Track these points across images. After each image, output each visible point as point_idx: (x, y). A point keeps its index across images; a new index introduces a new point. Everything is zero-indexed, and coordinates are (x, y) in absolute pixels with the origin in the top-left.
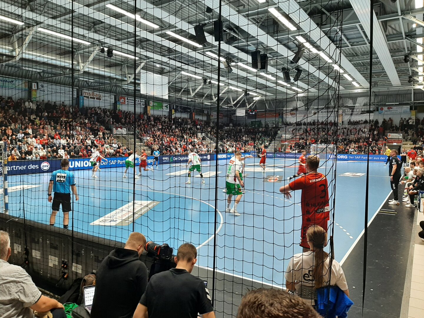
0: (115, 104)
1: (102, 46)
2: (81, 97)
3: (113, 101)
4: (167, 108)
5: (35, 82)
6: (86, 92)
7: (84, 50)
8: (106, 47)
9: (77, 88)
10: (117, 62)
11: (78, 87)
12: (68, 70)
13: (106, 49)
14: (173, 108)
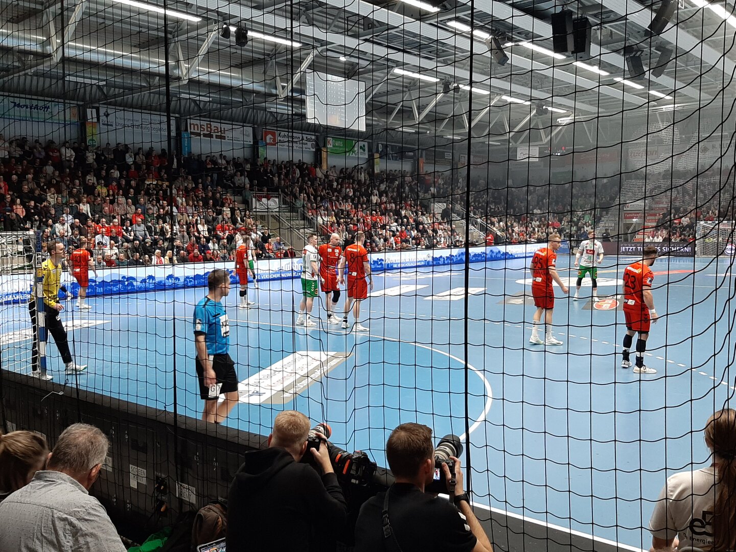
0: (255, 147)
1: (225, 24)
2: (184, 135)
3: (250, 140)
4: (364, 150)
5: (93, 108)
6: (195, 124)
7: (189, 35)
8: (233, 25)
9: (177, 115)
10: (255, 55)
11: (179, 113)
12: (158, 78)
13: (233, 29)
14: (377, 151)
